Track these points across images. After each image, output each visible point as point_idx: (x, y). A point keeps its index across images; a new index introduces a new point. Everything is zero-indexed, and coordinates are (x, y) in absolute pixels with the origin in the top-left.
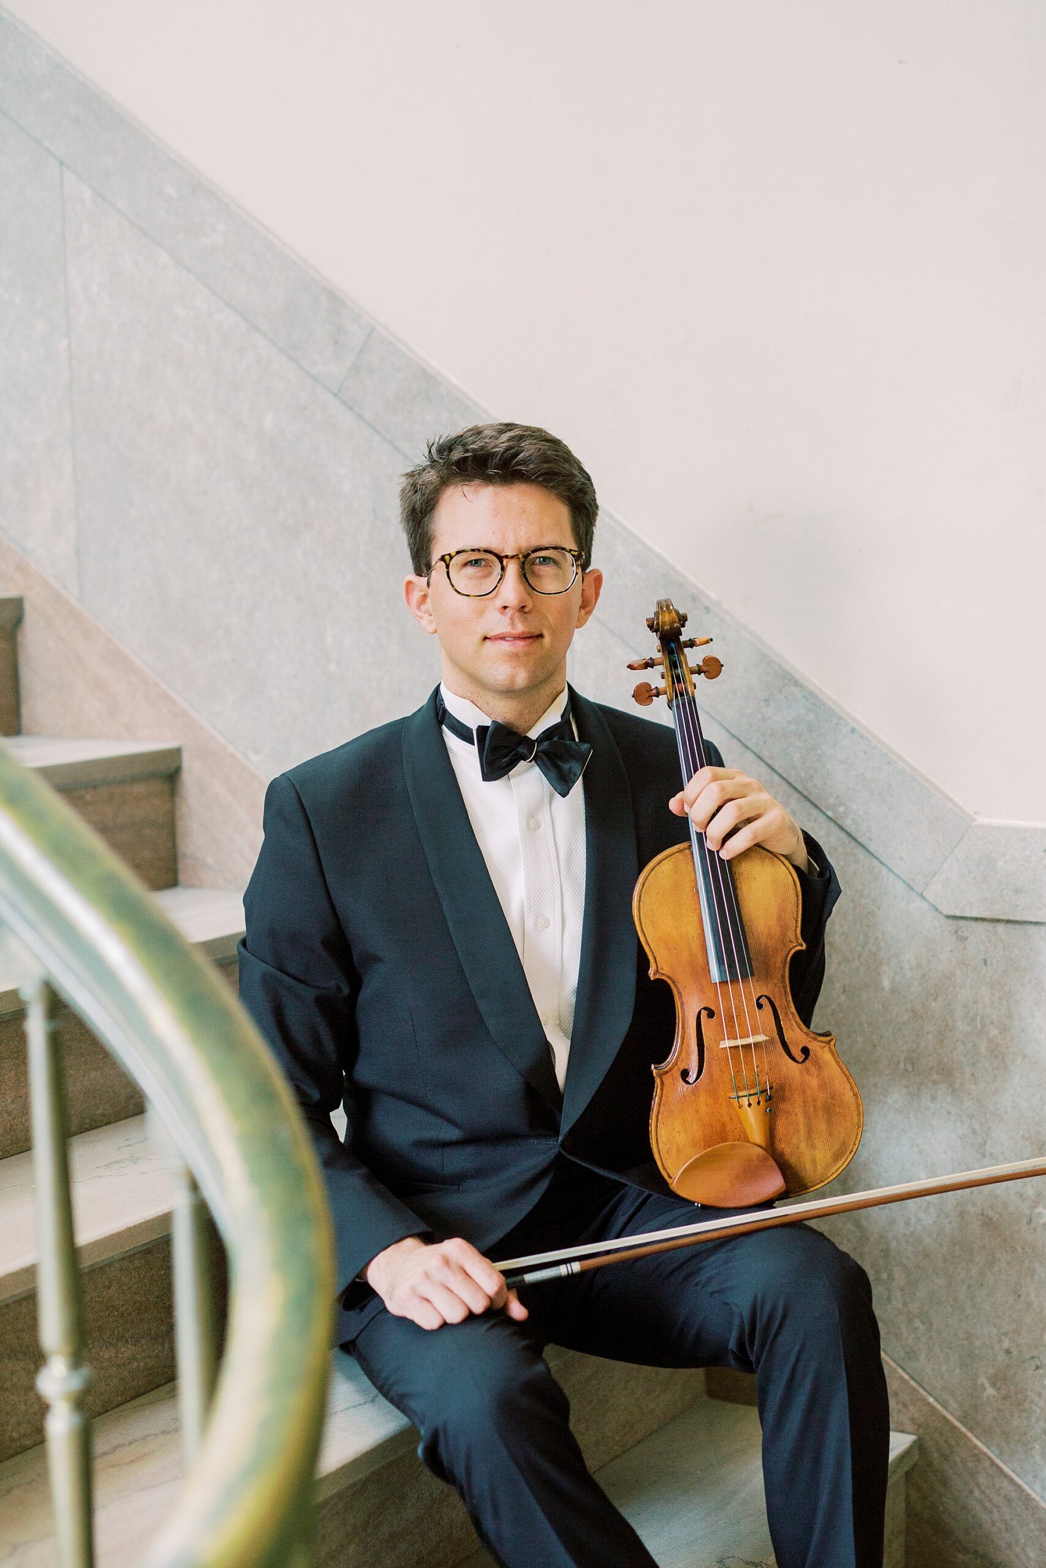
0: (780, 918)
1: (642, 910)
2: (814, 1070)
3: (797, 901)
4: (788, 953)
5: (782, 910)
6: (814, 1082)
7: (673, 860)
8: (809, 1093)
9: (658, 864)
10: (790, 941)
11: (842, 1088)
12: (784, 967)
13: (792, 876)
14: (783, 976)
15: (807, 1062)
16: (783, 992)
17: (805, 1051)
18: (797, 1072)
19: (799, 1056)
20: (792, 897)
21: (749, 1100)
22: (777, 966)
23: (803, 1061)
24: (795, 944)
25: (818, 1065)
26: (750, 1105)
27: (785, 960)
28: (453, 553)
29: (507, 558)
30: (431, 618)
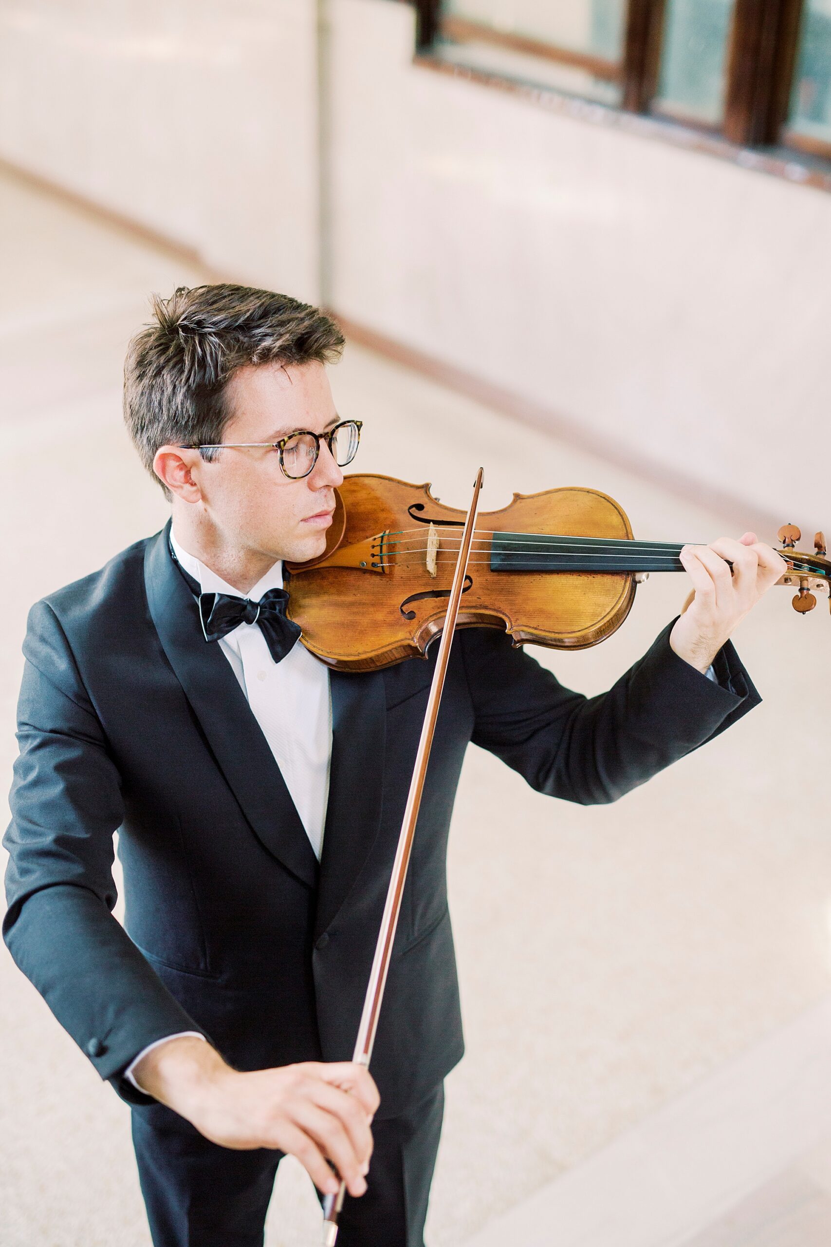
0: (541, 612)
1: (580, 492)
2: (390, 618)
3: (554, 632)
4: (507, 616)
5: (548, 615)
6: (380, 616)
7: (620, 527)
8: (371, 609)
9: (619, 513)
10: (517, 619)
11: (367, 643)
12: (494, 610)
13: (579, 631)
14: (486, 608)
15: (400, 613)
16: (476, 604)
17: (411, 615)
18: (393, 602)
19: (407, 608)
20: (560, 628)
21: (377, 555)
22: (496, 603)
23: (402, 611)
24: (513, 623)
25: (395, 624)
26: (373, 555)
27: (501, 612)
28: (286, 439)
29: (321, 436)
30: (194, 488)
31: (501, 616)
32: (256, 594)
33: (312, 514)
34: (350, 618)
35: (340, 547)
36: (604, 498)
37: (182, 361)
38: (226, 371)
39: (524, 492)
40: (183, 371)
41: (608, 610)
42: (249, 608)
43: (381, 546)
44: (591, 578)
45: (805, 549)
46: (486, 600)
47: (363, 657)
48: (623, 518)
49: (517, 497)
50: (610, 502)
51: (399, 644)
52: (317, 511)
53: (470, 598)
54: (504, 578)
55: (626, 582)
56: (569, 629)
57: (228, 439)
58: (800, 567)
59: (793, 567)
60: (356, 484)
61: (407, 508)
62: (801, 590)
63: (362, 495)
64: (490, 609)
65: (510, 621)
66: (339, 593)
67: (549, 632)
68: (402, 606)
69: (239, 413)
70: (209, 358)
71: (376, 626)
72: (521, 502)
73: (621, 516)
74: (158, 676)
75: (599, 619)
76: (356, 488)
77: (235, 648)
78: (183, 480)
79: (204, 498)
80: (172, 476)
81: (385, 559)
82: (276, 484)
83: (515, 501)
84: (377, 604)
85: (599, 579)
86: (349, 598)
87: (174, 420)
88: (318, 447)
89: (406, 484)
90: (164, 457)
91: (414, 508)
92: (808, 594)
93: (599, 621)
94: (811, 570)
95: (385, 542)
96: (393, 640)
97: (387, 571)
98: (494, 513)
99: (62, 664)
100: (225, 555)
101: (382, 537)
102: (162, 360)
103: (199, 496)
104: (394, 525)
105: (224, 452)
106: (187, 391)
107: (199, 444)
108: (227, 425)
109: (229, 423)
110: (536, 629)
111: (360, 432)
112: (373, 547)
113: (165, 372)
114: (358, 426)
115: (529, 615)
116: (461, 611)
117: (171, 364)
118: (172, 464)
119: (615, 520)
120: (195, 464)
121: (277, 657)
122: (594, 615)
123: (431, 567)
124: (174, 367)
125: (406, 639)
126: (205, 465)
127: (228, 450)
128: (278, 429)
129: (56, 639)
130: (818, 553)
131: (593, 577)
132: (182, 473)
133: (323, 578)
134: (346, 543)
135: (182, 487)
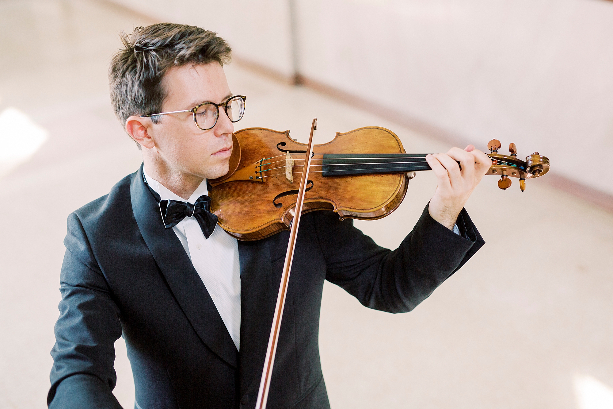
0: (353, 198)
1: (373, 129)
2: (268, 208)
3: (361, 210)
4: (334, 202)
6: (262, 207)
7: (397, 147)
8: (257, 203)
9: (396, 139)
10: (339, 204)
11: (256, 223)
12: (327, 199)
13: (375, 208)
14: (322, 198)
15: (273, 204)
16: (314, 197)
17: (280, 205)
18: (269, 199)
19: (277, 202)
20: (364, 206)
21: (259, 172)
22: (327, 195)
23: (274, 202)
24: (337, 206)
25: (271, 210)
26: (256, 172)
27: (330, 200)
28: (197, 107)
29: (220, 105)
30: (150, 140)
31: (330, 202)
32: (192, 200)
33: (218, 150)
34: (245, 209)
35: (237, 170)
36: (387, 131)
37: (136, 66)
38: (161, 70)
39: (341, 132)
40: (137, 73)
41: (391, 195)
42: (188, 207)
43: (260, 167)
44: (380, 177)
45: (504, 151)
46: (322, 194)
47: (254, 231)
48: (398, 142)
49: (338, 134)
50: (390, 134)
51: (273, 222)
52: (221, 148)
53: (312, 193)
54: (331, 181)
55: (401, 178)
56: (369, 207)
57: (166, 109)
58: (501, 163)
59: (497, 163)
60: (248, 134)
61: (276, 145)
62: (503, 176)
63: (251, 140)
64: (325, 199)
65: (336, 205)
66: (239, 196)
67: (358, 209)
68: (274, 200)
69: (170, 94)
70: (150, 63)
71: (259, 212)
72: (340, 137)
73: (397, 141)
74: (139, 250)
75: (386, 200)
76: (247, 136)
77: (183, 231)
78: (143, 135)
79: (156, 145)
80: (137, 134)
81: (263, 174)
82: (195, 134)
83: (336, 137)
84: (260, 200)
85: (385, 178)
86: (245, 198)
87: (135, 100)
88: (218, 112)
89: (276, 132)
90: (131, 123)
91: (280, 145)
92: (507, 178)
93: (386, 202)
94: (508, 164)
95: (262, 164)
96: (270, 220)
97: (265, 181)
98: (325, 144)
99: (82, 247)
100: (172, 178)
101: (261, 162)
102: (125, 67)
103: (153, 144)
104: (270, 155)
105: (163, 117)
106: (140, 83)
107: (149, 114)
108: (164, 102)
109: (165, 100)
110: (350, 208)
111: (245, 102)
112: (256, 167)
113: (127, 73)
114: (243, 99)
115: (347, 200)
116: (306, 202)
117: (130, 69)
118: (136, 127)
119: (394, 143)
120: (149, 126)
121: (207, 235)
122: (383, 198)
123: (289, 176)
124: (131, 71)
125: (277, 219)
126: (155, 126)
127: (166, 116)
128: (193, 102)
129: (79, 233)
130: (512, 155)
131: (382, 176)
132: (143, 132)
133: (230, 188)
134: (241, 167)
135: (143, 140)
